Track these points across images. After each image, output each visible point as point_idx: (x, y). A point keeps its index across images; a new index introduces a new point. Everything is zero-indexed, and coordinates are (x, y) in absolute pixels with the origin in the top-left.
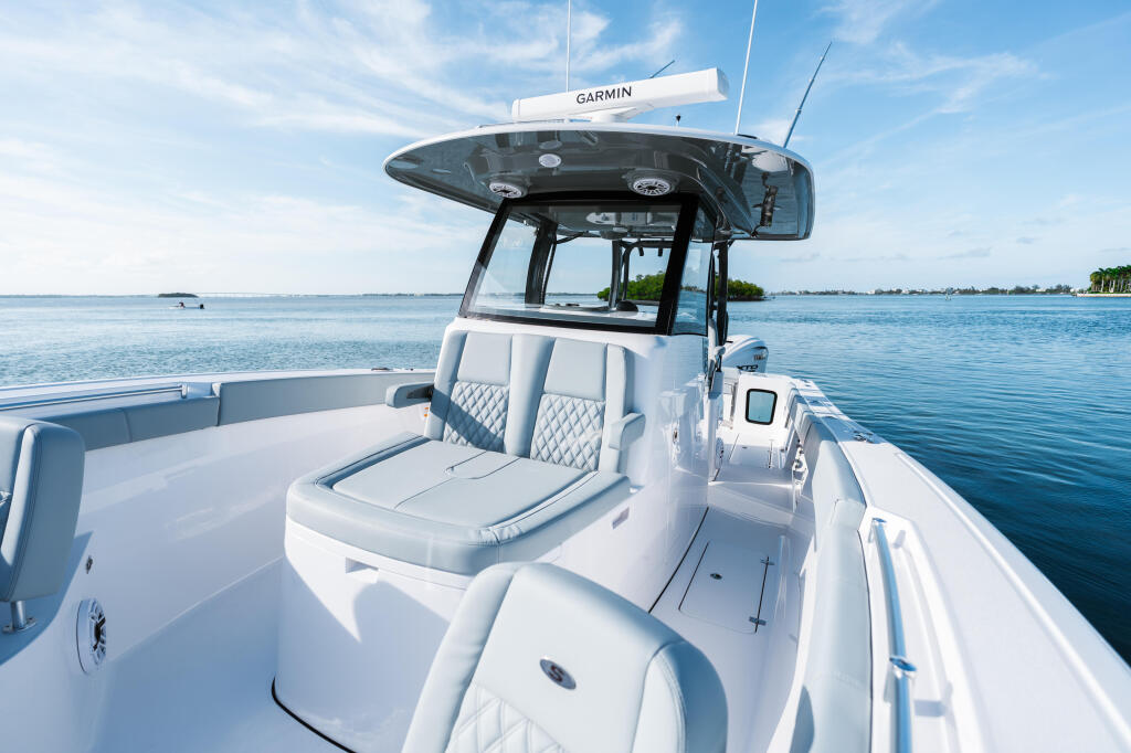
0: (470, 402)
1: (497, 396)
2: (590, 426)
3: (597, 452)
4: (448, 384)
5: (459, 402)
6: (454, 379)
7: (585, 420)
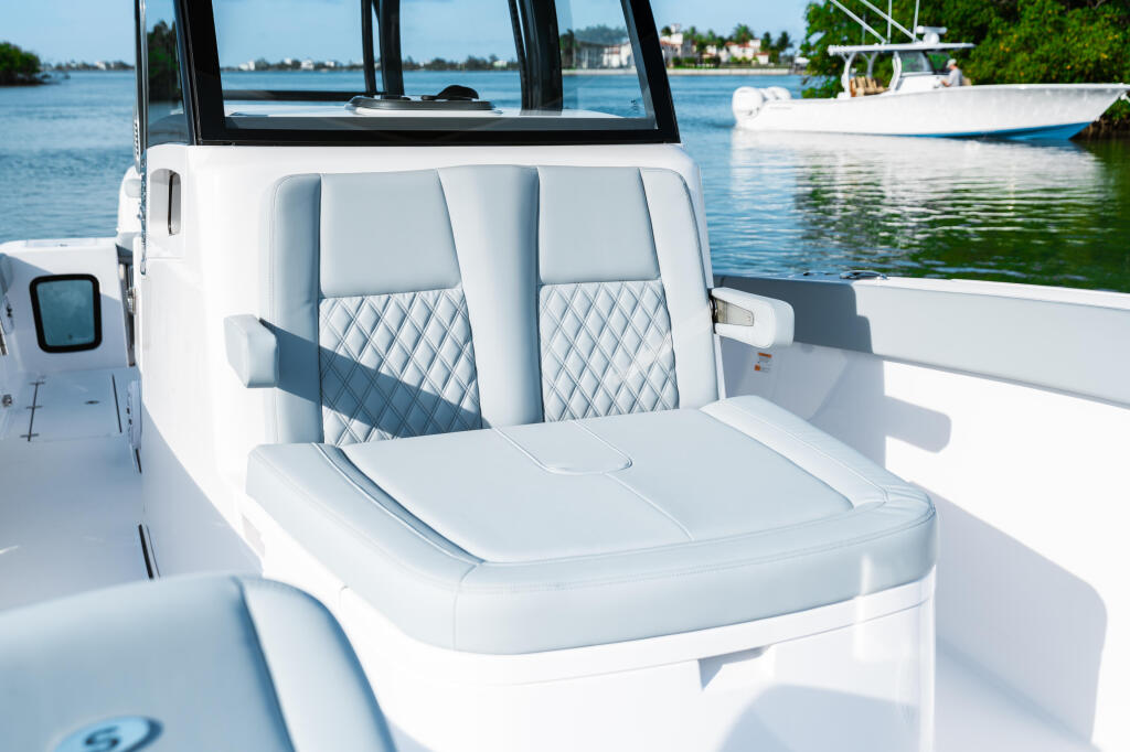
0: (379, 338)
1: (442, 311)
2: (652, 329)
3: (671, 374)
4: (307, 309)
5: (350, 345)
6: (316, 296)
7: (638, 319)
